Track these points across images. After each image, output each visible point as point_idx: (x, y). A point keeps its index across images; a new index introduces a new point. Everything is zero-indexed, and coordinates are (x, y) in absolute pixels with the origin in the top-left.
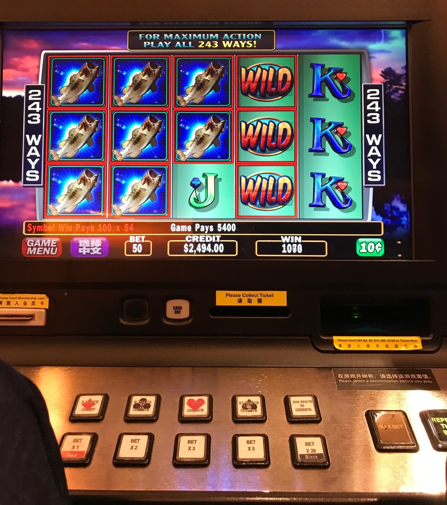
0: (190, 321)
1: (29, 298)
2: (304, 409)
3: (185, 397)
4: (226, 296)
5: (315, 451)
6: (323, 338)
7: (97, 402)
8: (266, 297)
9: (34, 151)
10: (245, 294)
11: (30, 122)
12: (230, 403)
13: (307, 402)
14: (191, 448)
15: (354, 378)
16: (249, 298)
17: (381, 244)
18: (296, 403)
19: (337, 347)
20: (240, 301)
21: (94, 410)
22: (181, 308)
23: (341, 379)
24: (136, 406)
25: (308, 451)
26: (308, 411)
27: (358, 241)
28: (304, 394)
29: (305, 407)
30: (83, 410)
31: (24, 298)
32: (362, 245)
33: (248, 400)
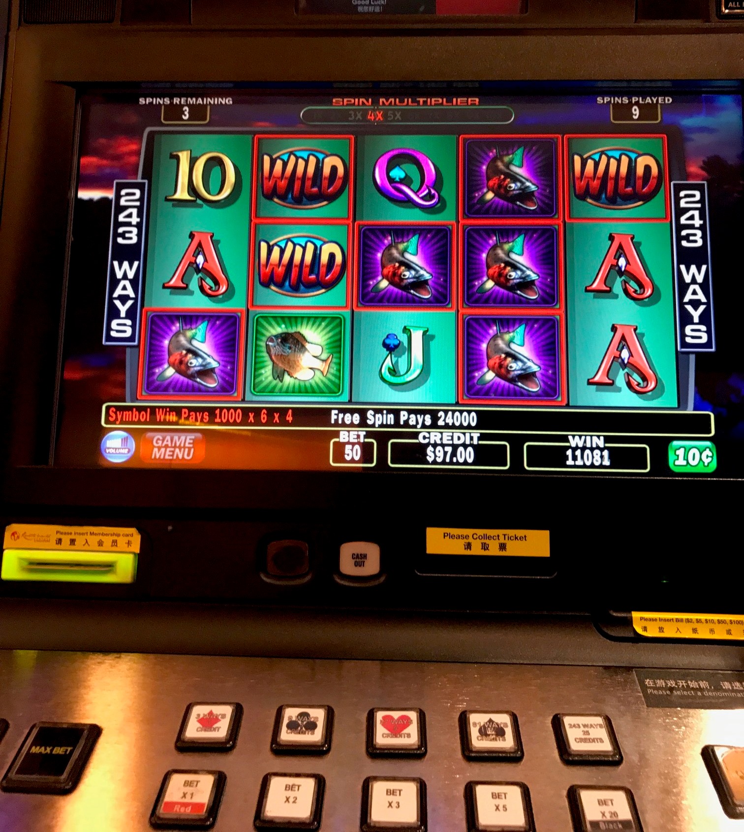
0: (382, 579)
1: (107, 535)
2: (589, 739)
3: (376, 712)
4: (444, 538)
5: (616, 816)
6: (614, 614)
7: (224, 716)
8: (513, 539)
9: (125, 289)
10: (477, 535)
11: (120, 240)
12: (457, 724)
13: (595, 726)
14: (392, 805)
15: (674, 687)
16: (483, 541)
17: (710, 450)
18: (574, 728)
19: (639, 631)
20: (469, 546)
21: (218, 731)
22: (364, 556)
23: (651, 688)
24: (292, 726)
25: (603, 814)
26: (598, 742)
27: (671, 445)
28: (587, 713)
29: (592, 736)
30: (199, 730)
31: (99, 534)
32: (678, 452)
33: (488, 719)
